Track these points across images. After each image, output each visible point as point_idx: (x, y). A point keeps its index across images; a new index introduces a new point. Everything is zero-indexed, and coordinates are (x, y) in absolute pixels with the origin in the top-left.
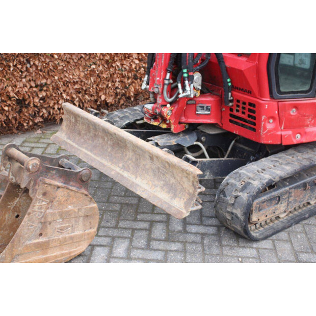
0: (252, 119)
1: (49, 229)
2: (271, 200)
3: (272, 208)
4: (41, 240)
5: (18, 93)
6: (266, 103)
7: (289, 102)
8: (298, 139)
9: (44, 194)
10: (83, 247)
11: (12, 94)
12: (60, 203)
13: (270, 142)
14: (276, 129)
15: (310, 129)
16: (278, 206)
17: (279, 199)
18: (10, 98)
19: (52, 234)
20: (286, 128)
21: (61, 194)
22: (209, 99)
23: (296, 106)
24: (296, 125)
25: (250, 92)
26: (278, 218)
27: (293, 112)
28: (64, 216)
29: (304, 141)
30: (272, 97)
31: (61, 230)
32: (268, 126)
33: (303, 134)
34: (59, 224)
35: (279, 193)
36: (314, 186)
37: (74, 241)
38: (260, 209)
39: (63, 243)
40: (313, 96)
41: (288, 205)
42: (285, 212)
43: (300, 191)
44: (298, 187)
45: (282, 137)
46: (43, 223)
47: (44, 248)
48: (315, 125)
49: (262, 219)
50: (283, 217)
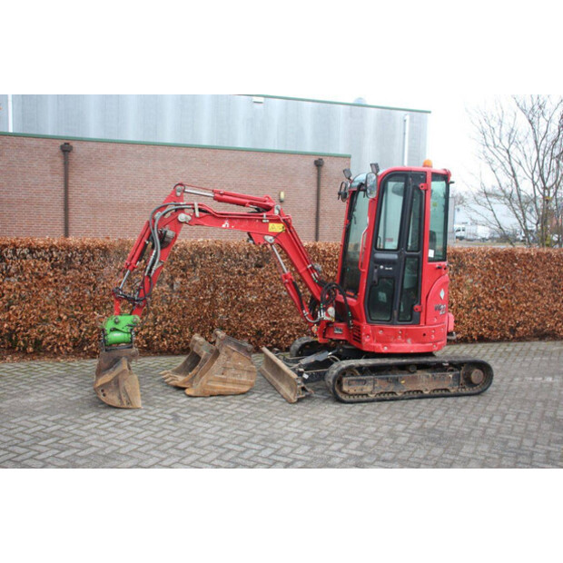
0: (359, 339)
1: (228, 372)
2: (357, 380)
3: (360, 387)
4: (223, 376)
5: (257, 326)
6: (365, 326)
7: (377, 326)
8: (385, 349)
9: (226, 352)
10: (246, 389)
12: (234, 360)
13: (368, 350)
14: (371, 342)
15: (393, 345)
16: (365, 386)
17: (365, 382)
18: (252, 328)
19: (229, 376)
20: (377, 342)
21: (235, 355)
22: (342, 324)
23: (382, 329)
24: (385, 341)
25: (358, 320)
26: (367, 395)
27: (381, 332)
28: (237, 368)
29: (390, 351)
30: (367, 322)
31: (234, 375)
32: (366, 339)
33: (389, 347)
34: (233, 371)
35: (365, 378)
36: (396, 381)
37: (240, 383)
38: (349, 384)
39: (234, 383)
40: (393, 324)
41: (374, 388)
42: (371, 393)
43: (384, 381)
44: (383, 379)
45: (374, 347)
46: (225, 368)
47: (224, 381)
48: (397, 342)
49: (352, 391)
50: (372, 396)
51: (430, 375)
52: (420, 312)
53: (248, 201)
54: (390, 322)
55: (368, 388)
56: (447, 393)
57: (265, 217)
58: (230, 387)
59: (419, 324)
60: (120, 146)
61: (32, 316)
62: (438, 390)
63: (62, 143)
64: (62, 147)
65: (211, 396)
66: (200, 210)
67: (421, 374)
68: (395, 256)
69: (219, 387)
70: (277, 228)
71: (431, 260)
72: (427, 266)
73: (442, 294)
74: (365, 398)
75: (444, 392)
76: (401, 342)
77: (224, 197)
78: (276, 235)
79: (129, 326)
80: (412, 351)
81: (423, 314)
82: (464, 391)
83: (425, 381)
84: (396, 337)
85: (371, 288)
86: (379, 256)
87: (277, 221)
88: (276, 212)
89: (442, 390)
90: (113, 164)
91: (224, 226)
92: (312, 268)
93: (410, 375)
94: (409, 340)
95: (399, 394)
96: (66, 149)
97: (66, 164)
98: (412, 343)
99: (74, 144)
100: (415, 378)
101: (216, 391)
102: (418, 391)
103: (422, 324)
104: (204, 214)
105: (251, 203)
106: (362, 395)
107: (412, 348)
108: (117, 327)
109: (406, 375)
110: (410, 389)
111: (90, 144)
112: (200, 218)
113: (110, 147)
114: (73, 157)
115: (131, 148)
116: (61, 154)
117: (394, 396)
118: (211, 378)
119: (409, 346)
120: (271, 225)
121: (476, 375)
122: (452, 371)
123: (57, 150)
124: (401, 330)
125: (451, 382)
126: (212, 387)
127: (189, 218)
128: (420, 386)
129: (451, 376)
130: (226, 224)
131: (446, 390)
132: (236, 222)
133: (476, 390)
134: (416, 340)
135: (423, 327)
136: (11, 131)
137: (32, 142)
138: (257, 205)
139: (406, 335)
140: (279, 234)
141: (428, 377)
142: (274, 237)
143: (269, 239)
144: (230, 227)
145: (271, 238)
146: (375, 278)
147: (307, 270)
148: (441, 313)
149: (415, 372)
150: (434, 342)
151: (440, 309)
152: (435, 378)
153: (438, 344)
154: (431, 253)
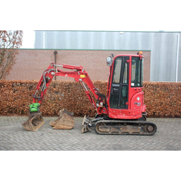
2: (104, 127)
3: (105, 129)
4: (63, 123)
6: (109, 109)
7: (113, 109)
8: (116, 117)
9: (64, 116)
10: (71, 128)
11: (88, 108)
12: (67, 118)
13: (110, 117)
15: (118, 116)
16: (107, 129)
17: (107, 128)
18: (88, 109)
19: (65, 123)
20: (113, 115)
21: (67, 117)
22: (105, 108)
23: (114, 110)
24: (115, 114)
27: (114, 111)
28: (68, 121)
30: (110, 108)
31: (67, 123)
32: (110, 113)
33: (117, 117)
34: (67, 122)
35: (107, 126)
36: (118, 128)
37: (69, 126)
38: (101, 128)
39: (67, 125)
40: (118, 109)
41: (110, 130)
42: (109, 132)
43: (114, 128)
45: (112, 116)
46: (64, 120)
47: (64, 125)
48: (119, 115)
49: (102, 131)
50: (110, 133)
51: (132, 127)
52: (128, 105)
53: (74, 68)
54: (117, 108)
55: (108, 130)
56: (139, 134)
57: (78, 73)
58: (65, 127)
59: (127, 109)
60: (72, 51)
61: (21, 103)
62: (135, 133)
63: (54, 51)
64: (54, 52)
65: (60, 129)
66: (58, 71)
67: (128, 126)
68: (118, 85)
69: (62, 126)
70: (83, 76)
71: (133, 87)
72: (130, 89)
73: (138, 99)
74: (107, 133)
75: (138, 133)
76: (121, 115)
77: (66, 67)
78: (83, 79)
79: (37, 106)
80: (125, 118)
82: (146, 134)
83: (130, 129)
84: (119, 113)
85: (111, 96)
86: (114, 85)
87: (83, 74)
88: (83, 71)
89: (137, 133)
90: (69, 57)
91: (66, 76)
92: (95, 90)
93: (124, 127)
94: (124, 115)
95: (120, 133)
96: (56, 53)
97: (56, 57)
98: (125, 115)
99: (58, 51)
100: (126, 128)
101: (61, 128)
102: (127, 132)
103: (129, 109)
104: (59, 72)
105: (74, 69)
106: (107, 132)
107: (125, 117)
108: (34, 106)
109: (123, 126)
110: (124, 131)
111: (63, 51)
112: (58, 73)
113: (69, 51)
114: (58, 55)
115: (75, 52)
116: (54, 54)
117: (118, 133)
118: (60, 123)
119: (124, 116)
120: (81, 75)
121: (150, 128)
122: (140, 126)
123: (53, 53)
124: (121, 111)
125: (140, 130)
126: (60, 126)
127: (55, 73)
128: (127, 131)
129: (140, 128)
130: (66, 75)
131: (139, 133)
132: (70, 75)
133: (151, 133)
134: (126, 114)
135: (129, 110)
136: (44, 48)
137: (45, 51)
138: (76, 69)
139: (123, 113)
140: (84, 78)
141: (131, 128)
142: (82, 79)
143: (81, 80)
144: (68, 76)
145: (81, 79)
146: (112, 93)
147: (93, 90)
148: (138, 105)
149: (126, 126)
150: (134, 116)
151: (137, 104)
152: (134, 128)
153: (137, 116)
154: (133, 84)
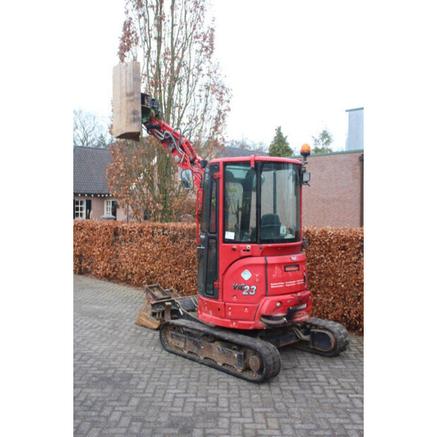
3: (177, 342)
8: (200, 317)
16: (180, 342)
17: (180, 338)
26: (182, 350)
35: (180, 335)
36: (197, 345)
38: (172, 338)
40: (203, 296)
41: (185, 345)
42: (184, 349)
43: (191, 343)
44: (190, 340)
49: (173, 343)
50: (185, 353)
52: (219, 288)
54: (202, 293)
55: (182, 344)
56: (235, 372)
59: (217, 299)
62: (228, 365)
63: (360, 155)
64: (360, 157)
67: (217, 346)
71: (230, 241)
72: (222, 245)
75: (232, 369)
76: (207, 313)
80: (211, 323)
81: (220, 290)
82: (247, 375)
84: (204, 308)
89: (231, 366)
93: (207, 344)
94: (211, 312)
95: (202, 358)
100: (210, 347)
102: (213, 360)
103: (220, 299)
106: (180, 349)
107: (211, 319)
109: (205, 342)
110: (207, 356)
116: (360, 163)
117: (197, 358)
118: (142, 314)
119: (210, 317)
121: (254, 362)
122: (236, 350)
123: (356, 160)
124: (207, 302)
125: (237, 362)
128: (214, 356)
129: (236, 355)
134: (214, 313)
135: (220, 302)
139: (209, 307)
141: (219, 349)
148: (244, 293)
149: (213, 342)
150: (233, 320)
151: (242, 289)
152: (224, 353)
153: (240, 322)
154: (230, 235)
